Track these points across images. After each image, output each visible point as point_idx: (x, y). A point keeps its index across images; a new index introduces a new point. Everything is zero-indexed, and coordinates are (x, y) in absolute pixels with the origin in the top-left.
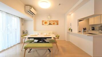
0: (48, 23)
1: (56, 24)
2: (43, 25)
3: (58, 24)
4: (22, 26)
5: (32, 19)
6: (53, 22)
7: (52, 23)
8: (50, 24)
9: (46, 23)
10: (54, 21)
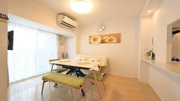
0: (99, 40)
1: (115, 41)
2: (90, 45)
3: (119, 41)
4: (61, 46)
5: (73, 35)
6: (109, 38)
7: (107, 41)
8: (103, 42)
9: (95, 40)
10: (110, 35)
